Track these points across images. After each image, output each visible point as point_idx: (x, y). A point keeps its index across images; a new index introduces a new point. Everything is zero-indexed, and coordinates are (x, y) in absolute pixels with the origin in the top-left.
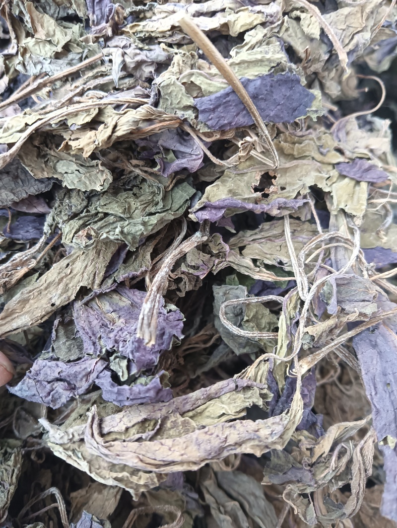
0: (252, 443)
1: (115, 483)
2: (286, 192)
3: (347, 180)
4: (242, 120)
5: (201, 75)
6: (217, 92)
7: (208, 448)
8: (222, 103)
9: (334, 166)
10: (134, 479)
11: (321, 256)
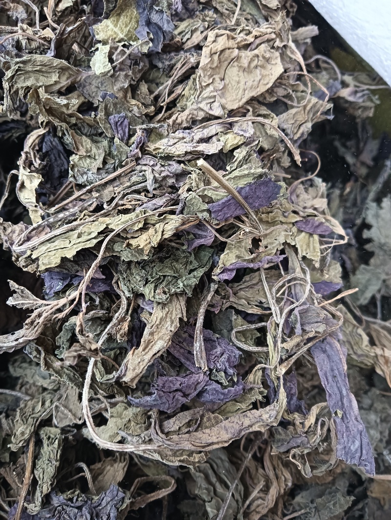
0: (259, 424)
1: (180, 464)
2: (269, 250)
3: (303, 234)
9: (293, 224)
10: (191, 459)
11: (287, 292)
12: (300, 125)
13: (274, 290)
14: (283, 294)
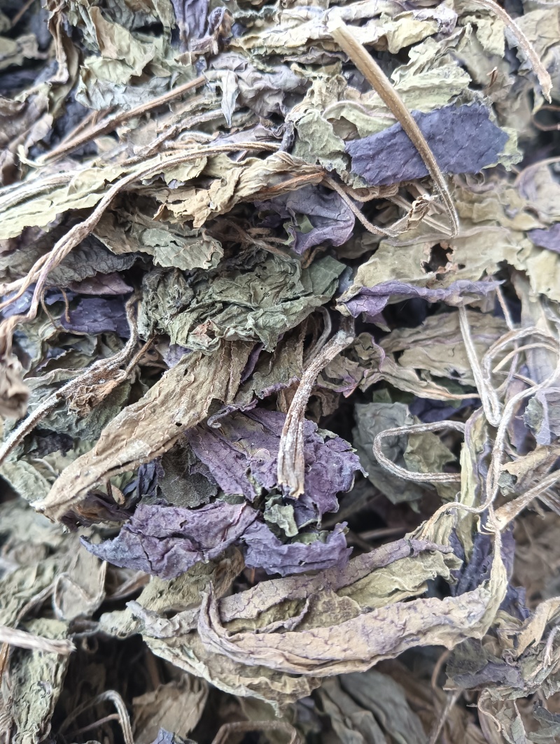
0: (442, 630)
1: (250, 693)
2: (467, 271)
3: (545, 254)
4: (411, 170)
5: (355, 107)
6: (377, 131)
7: (381, 639)
8: (384, 147)
9: (526, 233)
10: (277, 686)
11: (515, 363)
12: (548, 48)
13: (488, 358)
14: (507, 368)
